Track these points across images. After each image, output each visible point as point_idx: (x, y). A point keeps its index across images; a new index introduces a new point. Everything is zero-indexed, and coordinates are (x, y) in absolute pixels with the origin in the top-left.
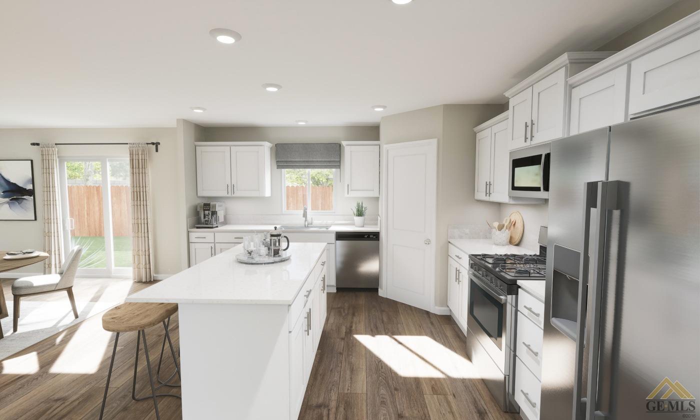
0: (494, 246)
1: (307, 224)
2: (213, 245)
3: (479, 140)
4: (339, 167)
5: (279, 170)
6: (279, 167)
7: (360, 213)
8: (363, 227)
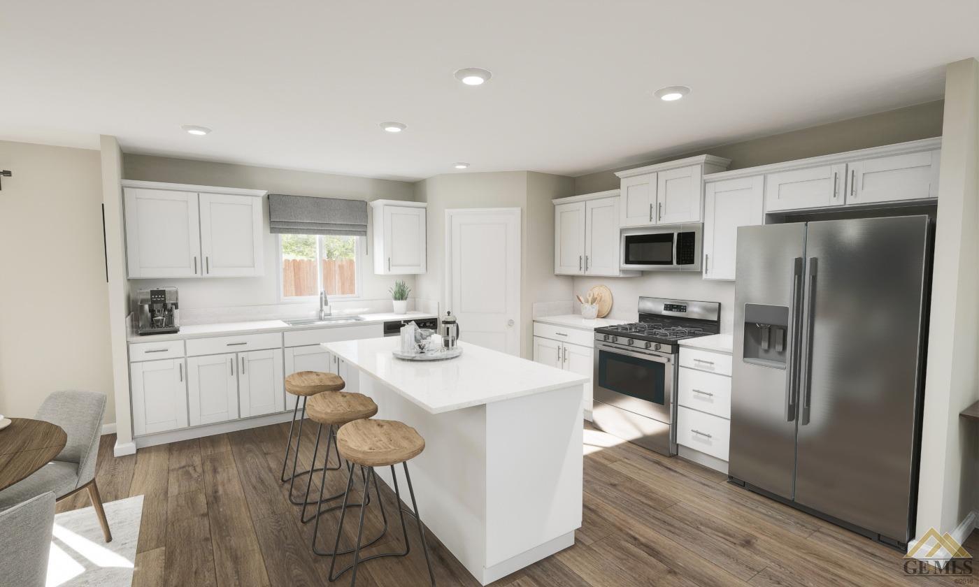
0: (583, 320)
1: (323, 315)
2: (182, 361)
3: (561, 213)
4: (364, 233)
5: (273, 234)
6: (273, 230)
7: (401, 295)
8: (405, 314)
